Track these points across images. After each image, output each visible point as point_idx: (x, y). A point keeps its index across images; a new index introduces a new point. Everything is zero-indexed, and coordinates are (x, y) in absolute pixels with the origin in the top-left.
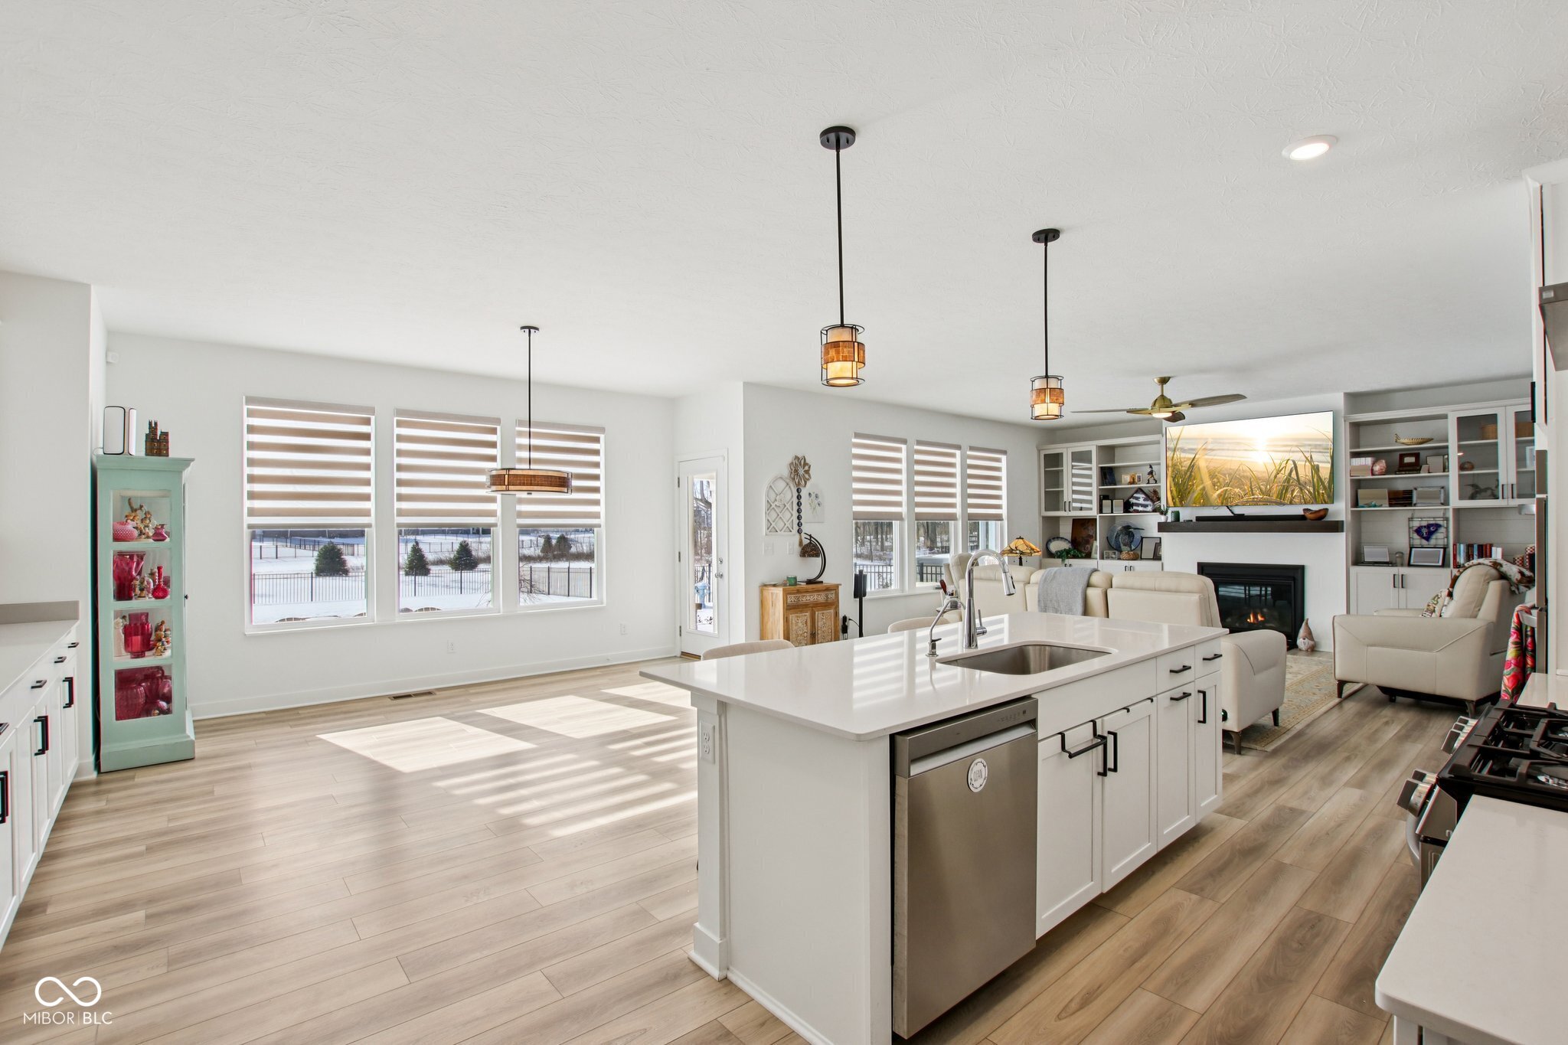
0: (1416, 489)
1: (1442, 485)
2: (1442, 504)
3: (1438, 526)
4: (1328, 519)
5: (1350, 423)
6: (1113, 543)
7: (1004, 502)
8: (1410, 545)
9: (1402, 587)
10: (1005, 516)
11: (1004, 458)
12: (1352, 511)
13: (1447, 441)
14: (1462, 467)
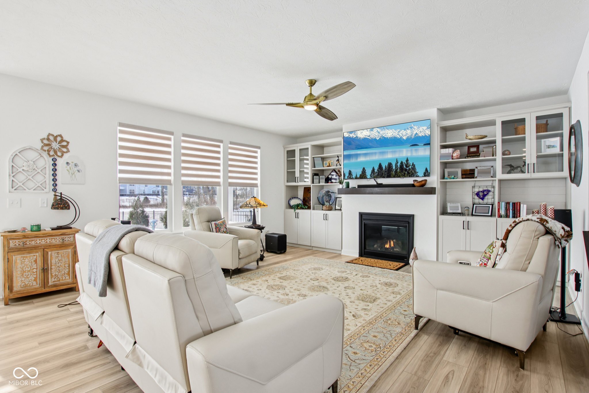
0: (477, 168)
1: (492, 165)
2: (492, 177)
3: (489, 191)
4: (427, 186)
5: (440, 127)
6: (320, 201)
7: (258, 176)
8: (473, 202)
9: (468, 229)
10: (259, 185)
11: (259, 151)
12: (440, 181)
13: (495, 137)
14: (504, 154)
